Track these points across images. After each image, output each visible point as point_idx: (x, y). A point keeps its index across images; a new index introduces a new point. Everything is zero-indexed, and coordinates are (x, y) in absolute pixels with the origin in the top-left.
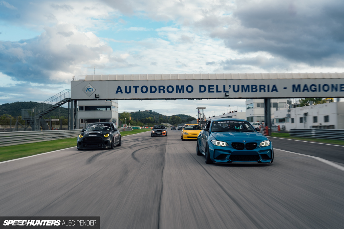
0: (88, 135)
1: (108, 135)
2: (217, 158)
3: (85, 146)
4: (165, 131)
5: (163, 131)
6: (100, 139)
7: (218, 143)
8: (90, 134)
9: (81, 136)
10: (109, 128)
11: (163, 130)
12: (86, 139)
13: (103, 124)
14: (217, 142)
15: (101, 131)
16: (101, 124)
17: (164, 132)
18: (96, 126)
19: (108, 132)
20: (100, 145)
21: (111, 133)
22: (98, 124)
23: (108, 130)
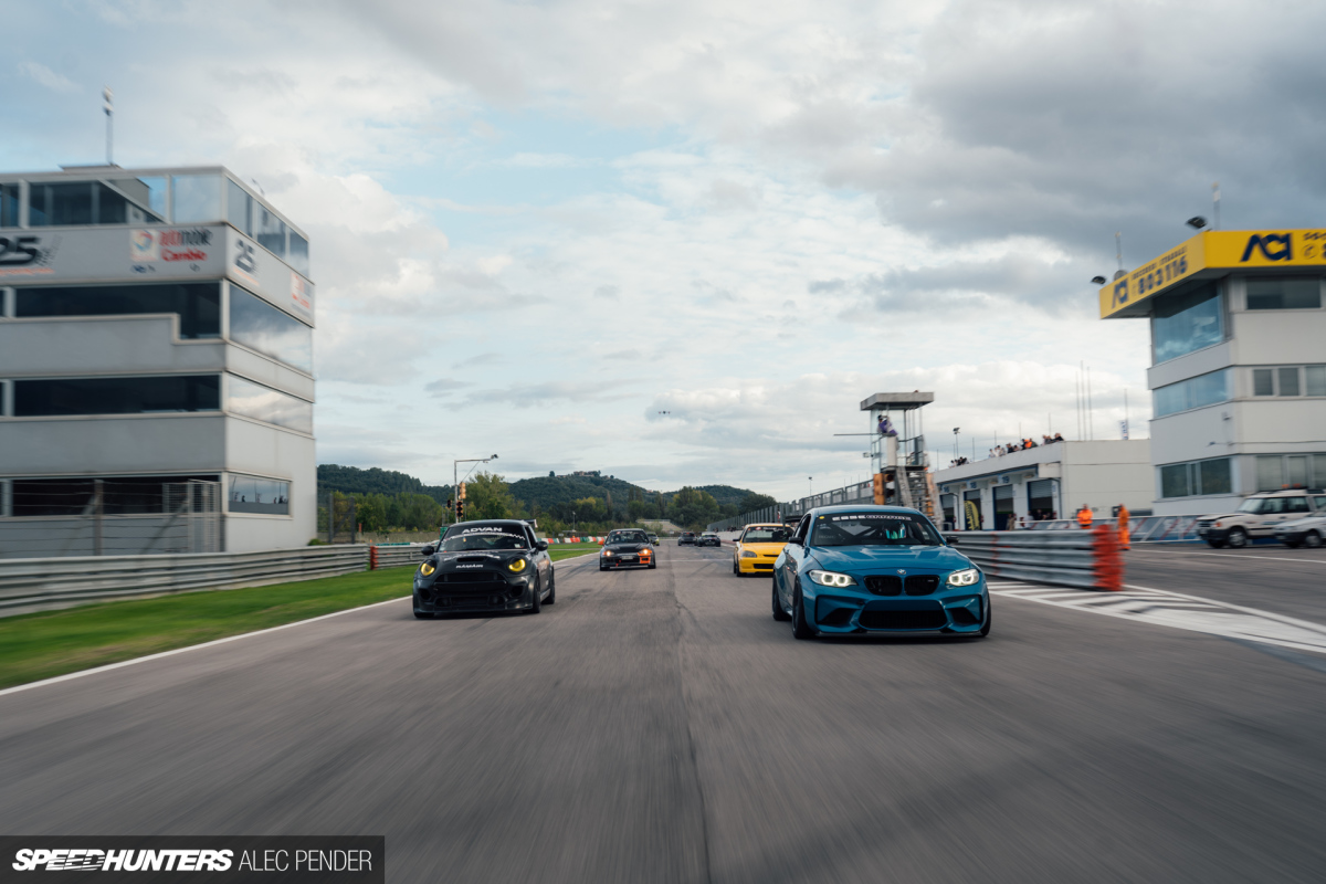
0: (451, 564)
1: (523, 563)
2: (826, 622)
3: (445, 602)
4: (647, 548)
5: (642, 549)
6: (495, 578)
7: (829, 578)
8: (461, 560)
9: (427, 570)
10: (518, 541)
11: (642, 545)
12: (446, 579)
13: (498, 525)
14: (824, 574)
15: (496, 551)
16: (493, 526)
17: (646, 552)
18: (474, 532)
19: (521, 555)
20: (496, 600)
21: (528, 557)
22: (482, 526)
23: (517, 546)
